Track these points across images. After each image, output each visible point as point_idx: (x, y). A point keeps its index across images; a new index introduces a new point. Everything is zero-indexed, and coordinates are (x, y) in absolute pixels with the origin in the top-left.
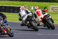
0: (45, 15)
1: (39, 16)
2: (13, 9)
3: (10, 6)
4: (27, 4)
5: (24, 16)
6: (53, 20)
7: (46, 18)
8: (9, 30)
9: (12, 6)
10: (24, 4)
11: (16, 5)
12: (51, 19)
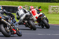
0: (40, 14)
1: (34, 15)
2: (12, 10)
3: (9, 6)
4: (27, 4)
5: (22, 15)
6: (48, 19)
7: (41, 17)
8: (18, 30)
9: (11, 6)
10: (24, 4)
11: (15, 5)
12: (46, 19)
